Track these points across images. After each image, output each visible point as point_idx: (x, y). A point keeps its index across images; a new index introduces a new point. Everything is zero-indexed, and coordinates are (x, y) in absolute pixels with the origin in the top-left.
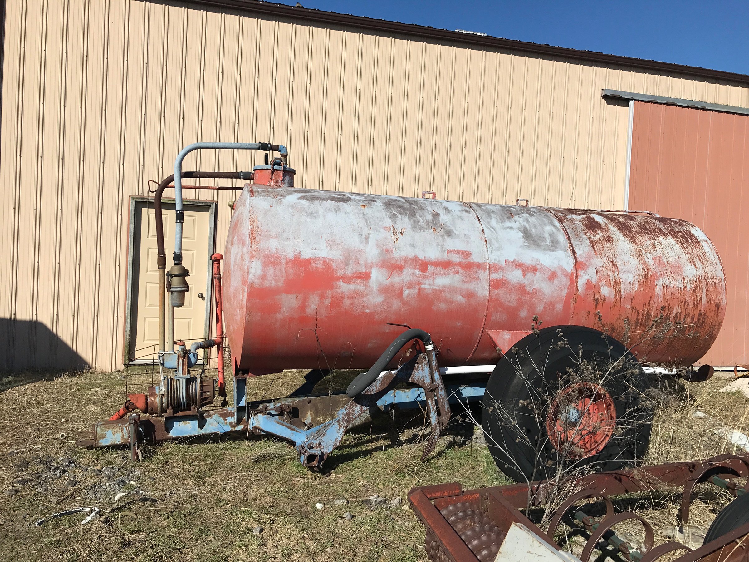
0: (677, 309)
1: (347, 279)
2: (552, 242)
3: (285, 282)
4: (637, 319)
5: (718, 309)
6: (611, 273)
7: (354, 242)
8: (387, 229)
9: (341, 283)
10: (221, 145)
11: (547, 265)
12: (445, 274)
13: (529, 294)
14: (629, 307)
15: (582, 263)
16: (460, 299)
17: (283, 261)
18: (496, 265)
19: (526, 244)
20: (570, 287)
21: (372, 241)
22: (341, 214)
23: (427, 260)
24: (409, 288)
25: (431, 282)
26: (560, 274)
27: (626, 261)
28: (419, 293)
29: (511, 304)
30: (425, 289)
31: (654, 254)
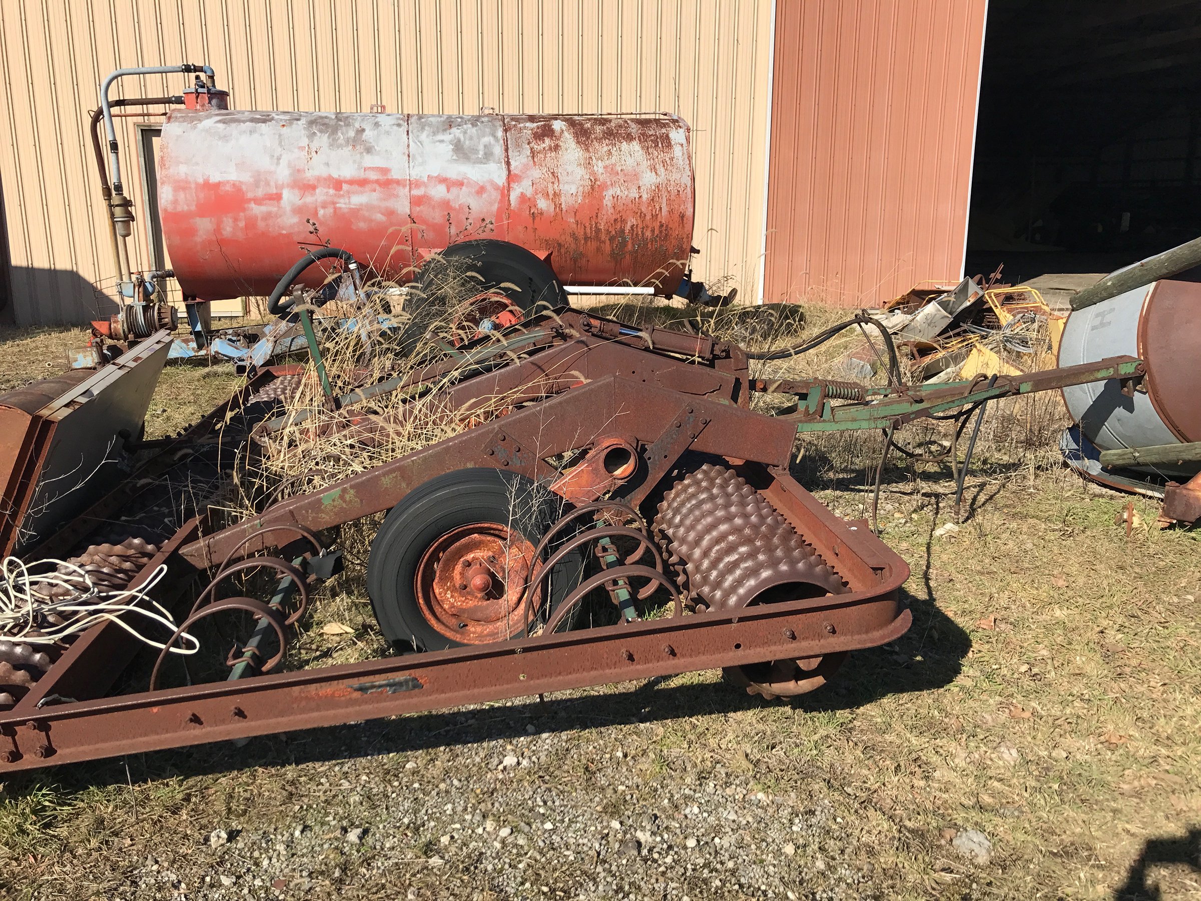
0: (631, 221)
1: (258, 201)
2: (485, 154)
3: (197, 206)
4: (585, 233)
5: (683, 220)
6: (550, 185)
7: (264, 163)
8: (302, 148)
9: (252, 205)
10: (144, 70)
11: (475, 179)
12: (362, 193)
13: (455, 209)
14: (572, 220)
15: (516, 175)
16: (380, 217)
17: (193, 186)
18: (417, 181)
19: (454, 157)
20: (501, 201)
21: (284, 162)
22: (255, 136)
23: (342, 178)
24: (324, 207)
25: (347, 201)
26: (489, 187)
27: (570, 171)
28: (335, 211)
29: (436, 221)
30: (340, 208)
31: (607, 162)
